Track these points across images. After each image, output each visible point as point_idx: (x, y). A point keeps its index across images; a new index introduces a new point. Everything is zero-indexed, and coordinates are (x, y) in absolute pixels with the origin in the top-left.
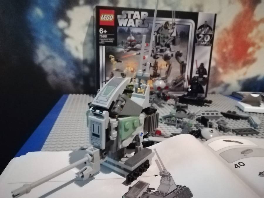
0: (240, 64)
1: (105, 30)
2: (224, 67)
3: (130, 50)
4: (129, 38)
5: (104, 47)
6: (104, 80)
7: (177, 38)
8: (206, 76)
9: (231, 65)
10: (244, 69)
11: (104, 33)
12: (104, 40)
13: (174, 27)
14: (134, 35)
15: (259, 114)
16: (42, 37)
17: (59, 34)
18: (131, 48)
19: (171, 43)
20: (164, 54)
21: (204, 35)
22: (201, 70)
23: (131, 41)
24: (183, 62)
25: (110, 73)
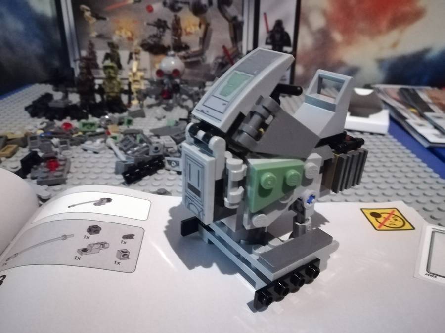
0: (384, 23)
2: (347, 31)
6: (77, 57)
8: (288, 49)
9: (362, 25)
10: (394, 34)
22: (278, 36)
24: (235, 18)
25: (86, 44)
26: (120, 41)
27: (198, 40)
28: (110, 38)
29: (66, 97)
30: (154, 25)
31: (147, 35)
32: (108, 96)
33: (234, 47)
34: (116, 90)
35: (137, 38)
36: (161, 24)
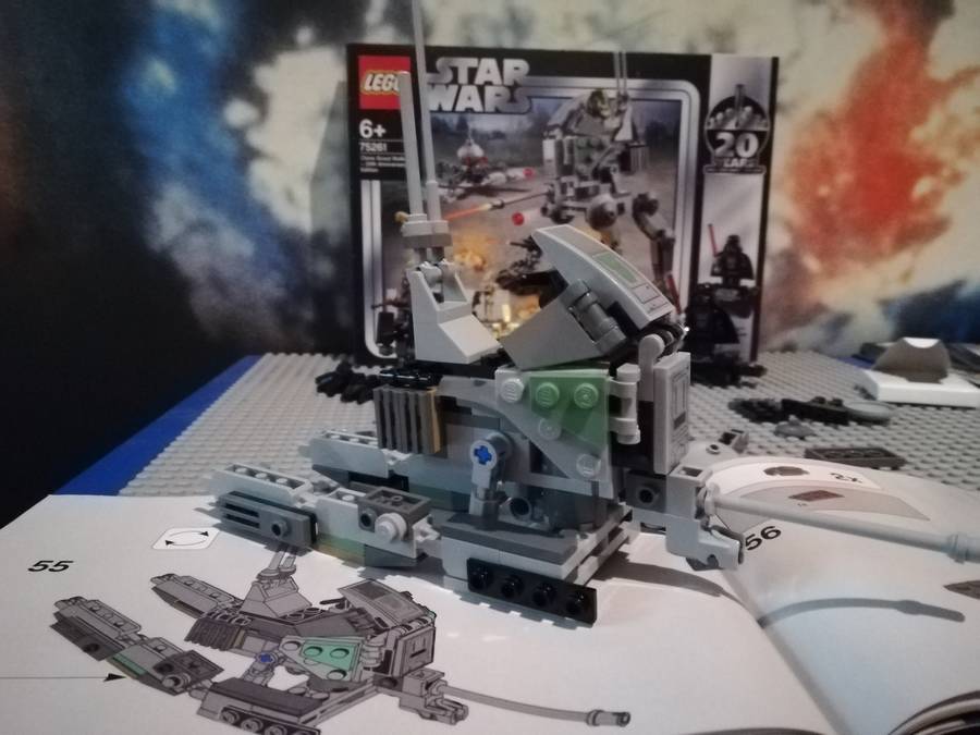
0: (886, 241)
1: (379, 127)
3: (468, 192)
4: (462, 152)
5: (376, 184)
6: (379, 301)
7: (637, 147)
8: (749, 283)
9: (852, 243)
11: (375, 135)
12: (377, 162)
13: (623, 108)
14: (483, 139)
15: (933, 409)
16: (172, 159)
17: (229, 147)
18: (470, 185)
19: (616, 166)
20: (589, 205)
21: (736, 134)
22: (731, 261)
23: (471, 161)
24: (661, 233)
25: (397, 279)
26: (460, 271)
30: (523, 246)
35: (490, 266)
36: (532, 244)
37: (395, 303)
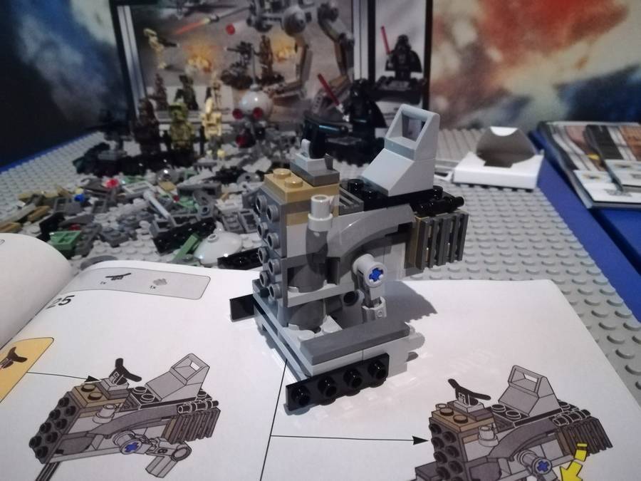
2: (508, 45)
3: (191, 10)
5: (127, 9)
8: (418, 76)
9: (530, 36)
10: (580, 48)
18: (192, 4)
20: (283, 15)
24: (342, 36)
25: (153, 78)
26: (195, 73)
27: (294, 67)
28: (182, 70)
29: (120, 146)
30: (237, 51)
31: (228, 64)
32: (176, 146)
33: (342, 75)
34: (186, 137)
35: (215, 68)
36: (244, 49)
37: (154, 97)
